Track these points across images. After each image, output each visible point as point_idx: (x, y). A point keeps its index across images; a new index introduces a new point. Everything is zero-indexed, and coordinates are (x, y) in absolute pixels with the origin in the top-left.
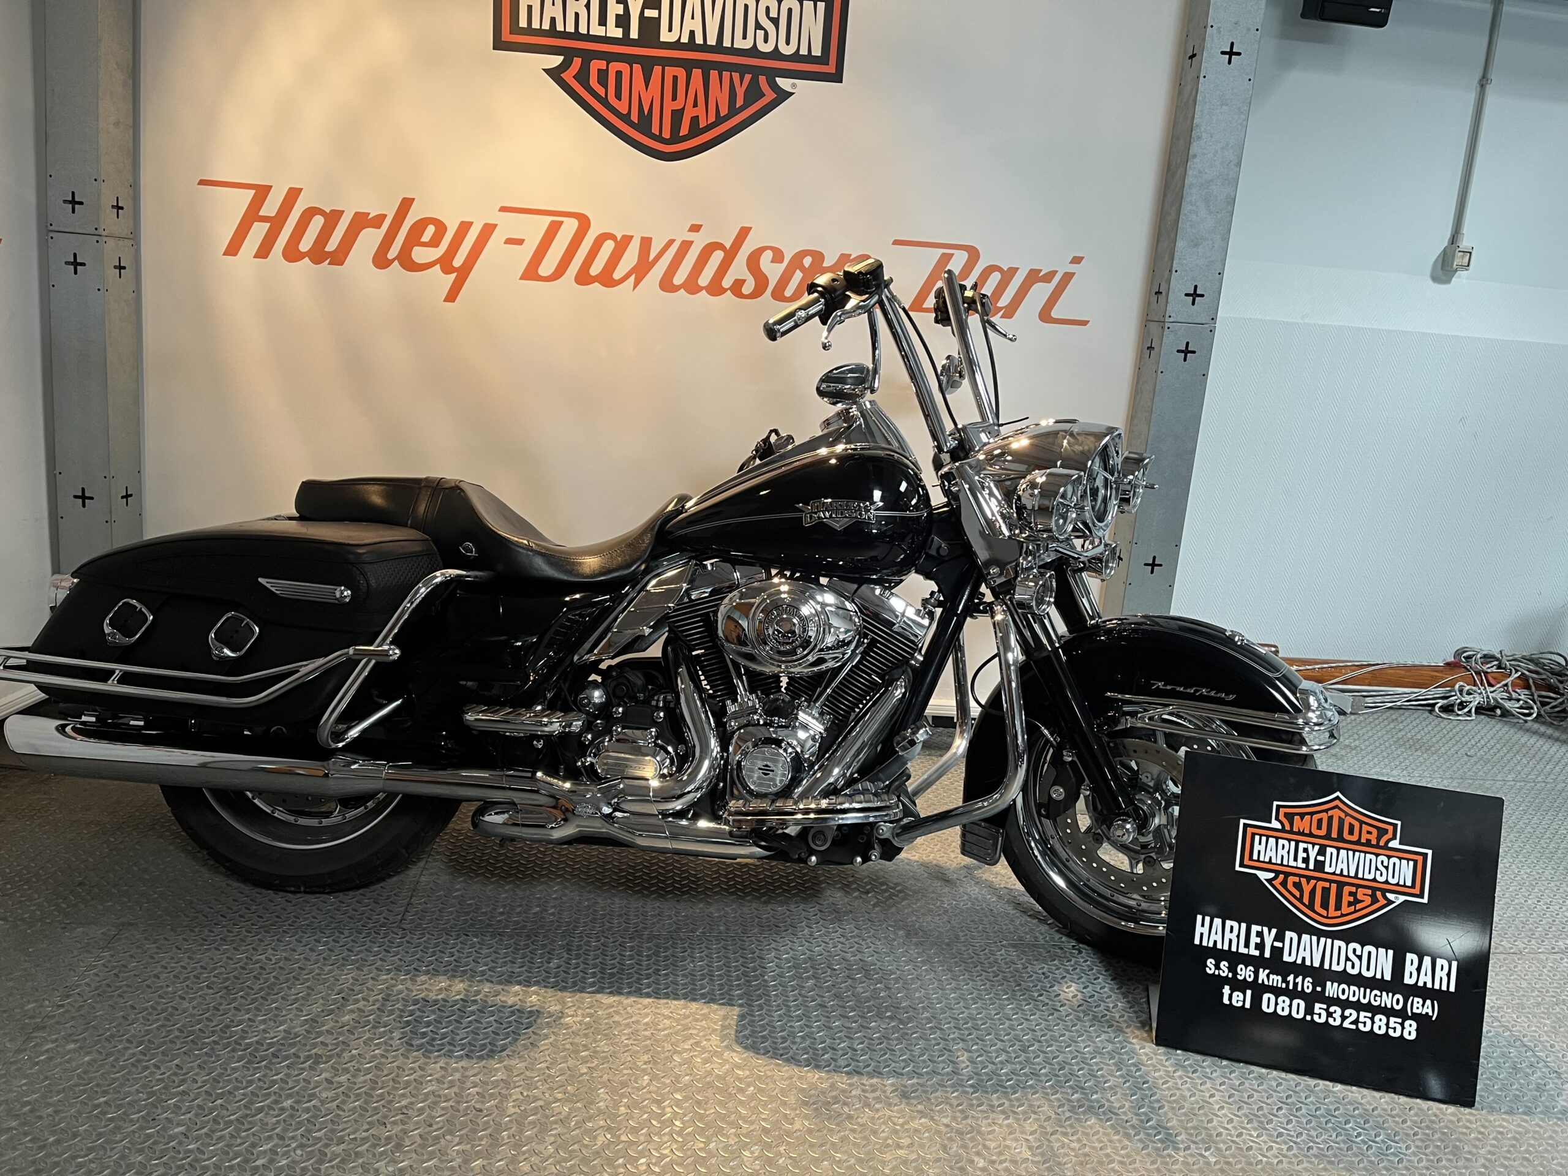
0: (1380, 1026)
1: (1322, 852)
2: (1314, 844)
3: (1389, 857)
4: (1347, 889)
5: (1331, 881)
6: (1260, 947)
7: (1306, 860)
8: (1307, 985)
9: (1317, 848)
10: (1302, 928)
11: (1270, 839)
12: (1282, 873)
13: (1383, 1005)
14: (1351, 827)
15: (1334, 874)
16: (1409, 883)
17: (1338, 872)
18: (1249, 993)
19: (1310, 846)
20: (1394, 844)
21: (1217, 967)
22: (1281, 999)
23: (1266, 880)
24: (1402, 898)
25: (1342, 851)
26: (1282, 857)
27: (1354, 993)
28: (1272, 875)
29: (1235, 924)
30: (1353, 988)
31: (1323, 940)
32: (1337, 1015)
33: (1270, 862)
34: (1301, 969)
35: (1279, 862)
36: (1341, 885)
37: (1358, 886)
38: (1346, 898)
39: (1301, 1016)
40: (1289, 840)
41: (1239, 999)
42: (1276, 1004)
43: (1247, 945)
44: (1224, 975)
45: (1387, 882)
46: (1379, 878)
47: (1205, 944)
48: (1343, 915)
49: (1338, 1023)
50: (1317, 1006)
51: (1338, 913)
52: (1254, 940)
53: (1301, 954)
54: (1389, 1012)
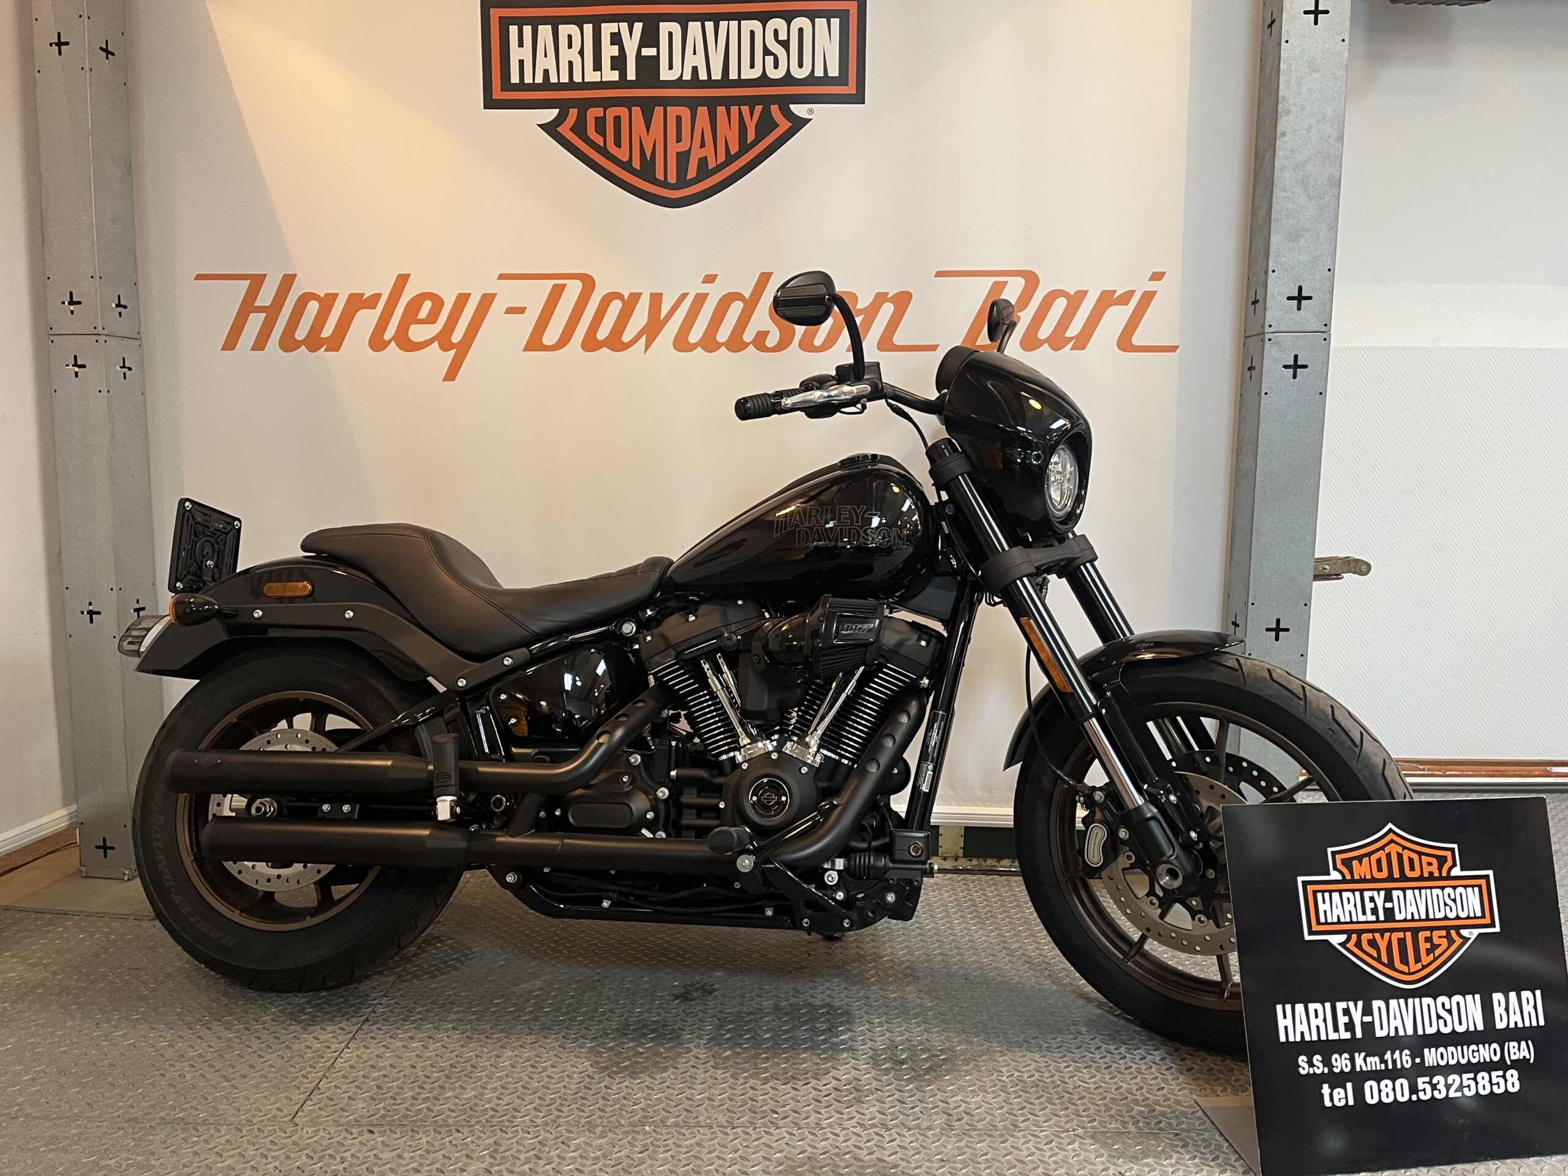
0: (1483, 1085)
1: (1388, 898)
2: (1378, 890)
3: (1454, 888)
4: (1422, 935)
5: (1404, 930)
6: (1350, 1027)
7: (1375, 911)
8: (1404, 1059)
9: (1382, 893)
10: (1389, 993)
11: (1333, 894)
12: (1353, 931)
13: (1482, 1061)
14: (1411, 860)
15: (1405, 920)
16: (1479, 914)
17: (1409, 917)
18: (1349, 1085)
19: (1375, 893)
20: (1456, 871)
21: (1311, 1064)
22: (1383, 1083)
23: (1339, 944)
24: (1476, 932)
25: (1407, 891)
26: (1350, 912)
27: (1452, 1055)
28: (1343, 938)
29: (1318, 1006)
30: (1451, 1049)
31: (1410, 1001)
32: (1441, 1086)
33: (1339, 922)
34: (1394, 1042)
35: (1348, 920)
36: (1415, 931)
37: (1432, 929)
38: (1424, 946)
39: (1406, 1098)
40: (1353, 891)
41: (1340, 1097)
42: (1380, 1091)
43: (1336, 1030)
44: (1318, 1072)
45: (1458, 918)
46: (1452, 915)
47: (1291, 1039)
48: (1424, 967)
49: (1443, 1095)
50: (1420, 1080)
51: (1419, 966)
52: (1343, 1020)
53: (1393, 1024)
54: (1488, 1067)
